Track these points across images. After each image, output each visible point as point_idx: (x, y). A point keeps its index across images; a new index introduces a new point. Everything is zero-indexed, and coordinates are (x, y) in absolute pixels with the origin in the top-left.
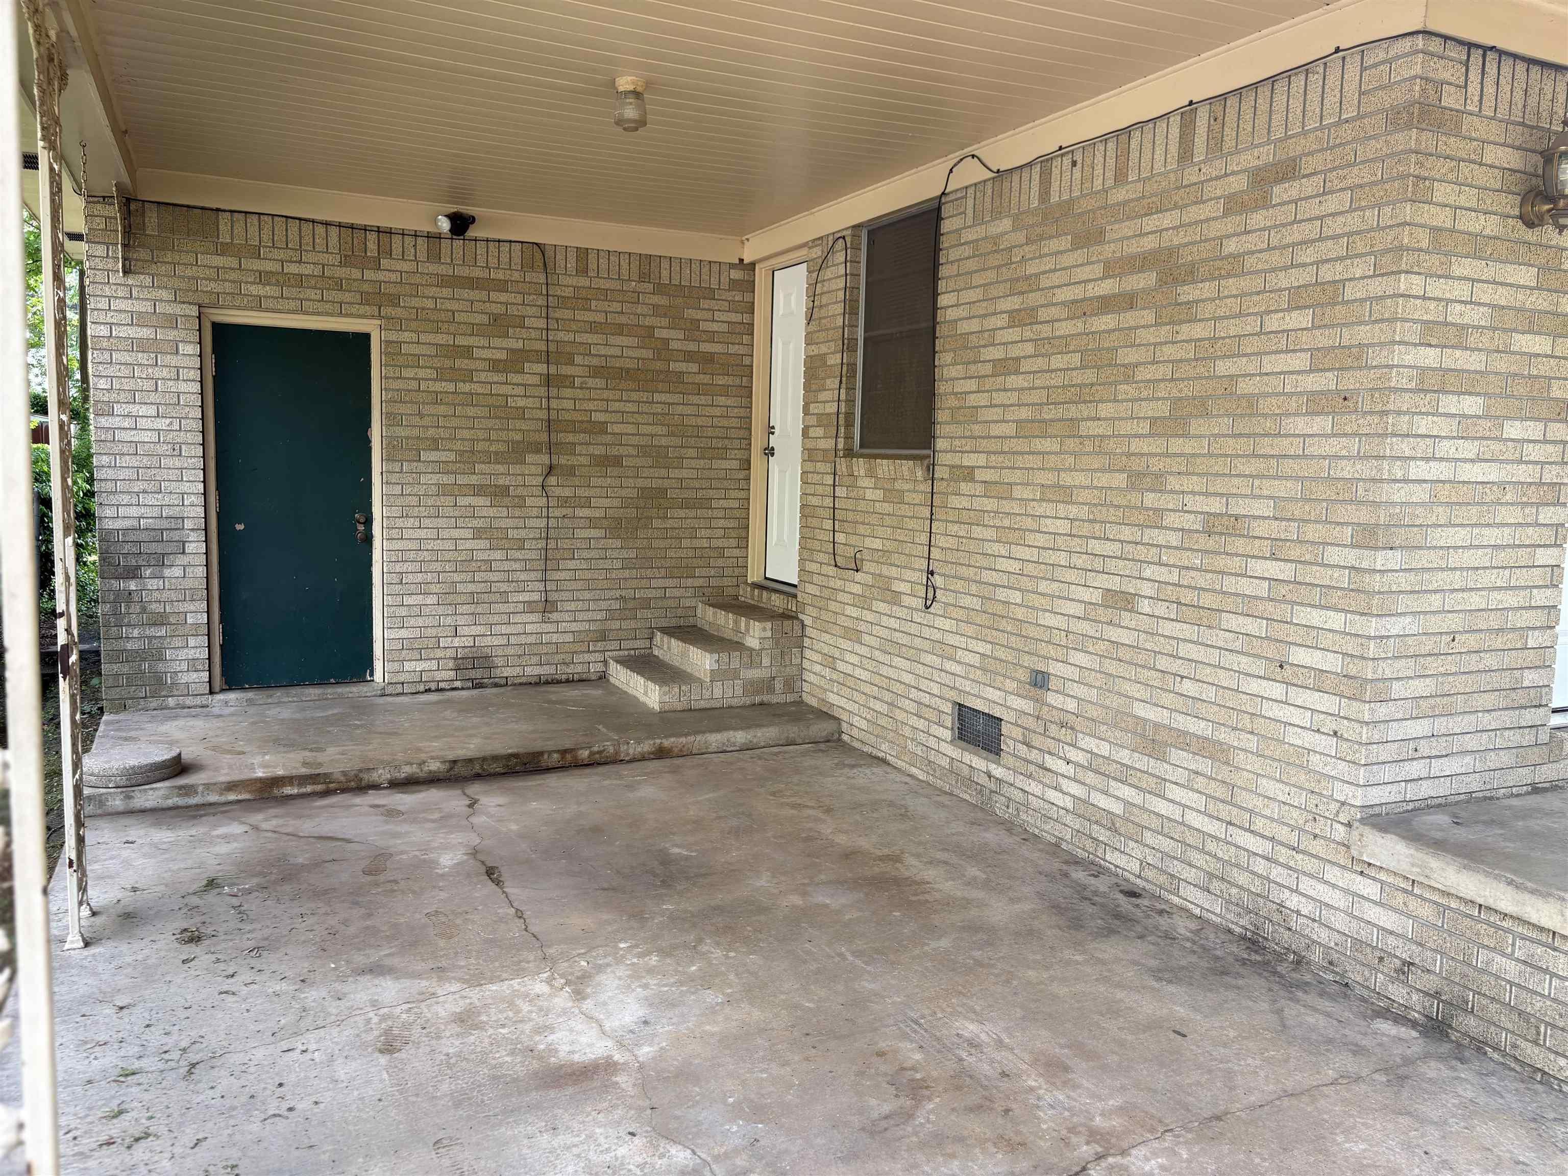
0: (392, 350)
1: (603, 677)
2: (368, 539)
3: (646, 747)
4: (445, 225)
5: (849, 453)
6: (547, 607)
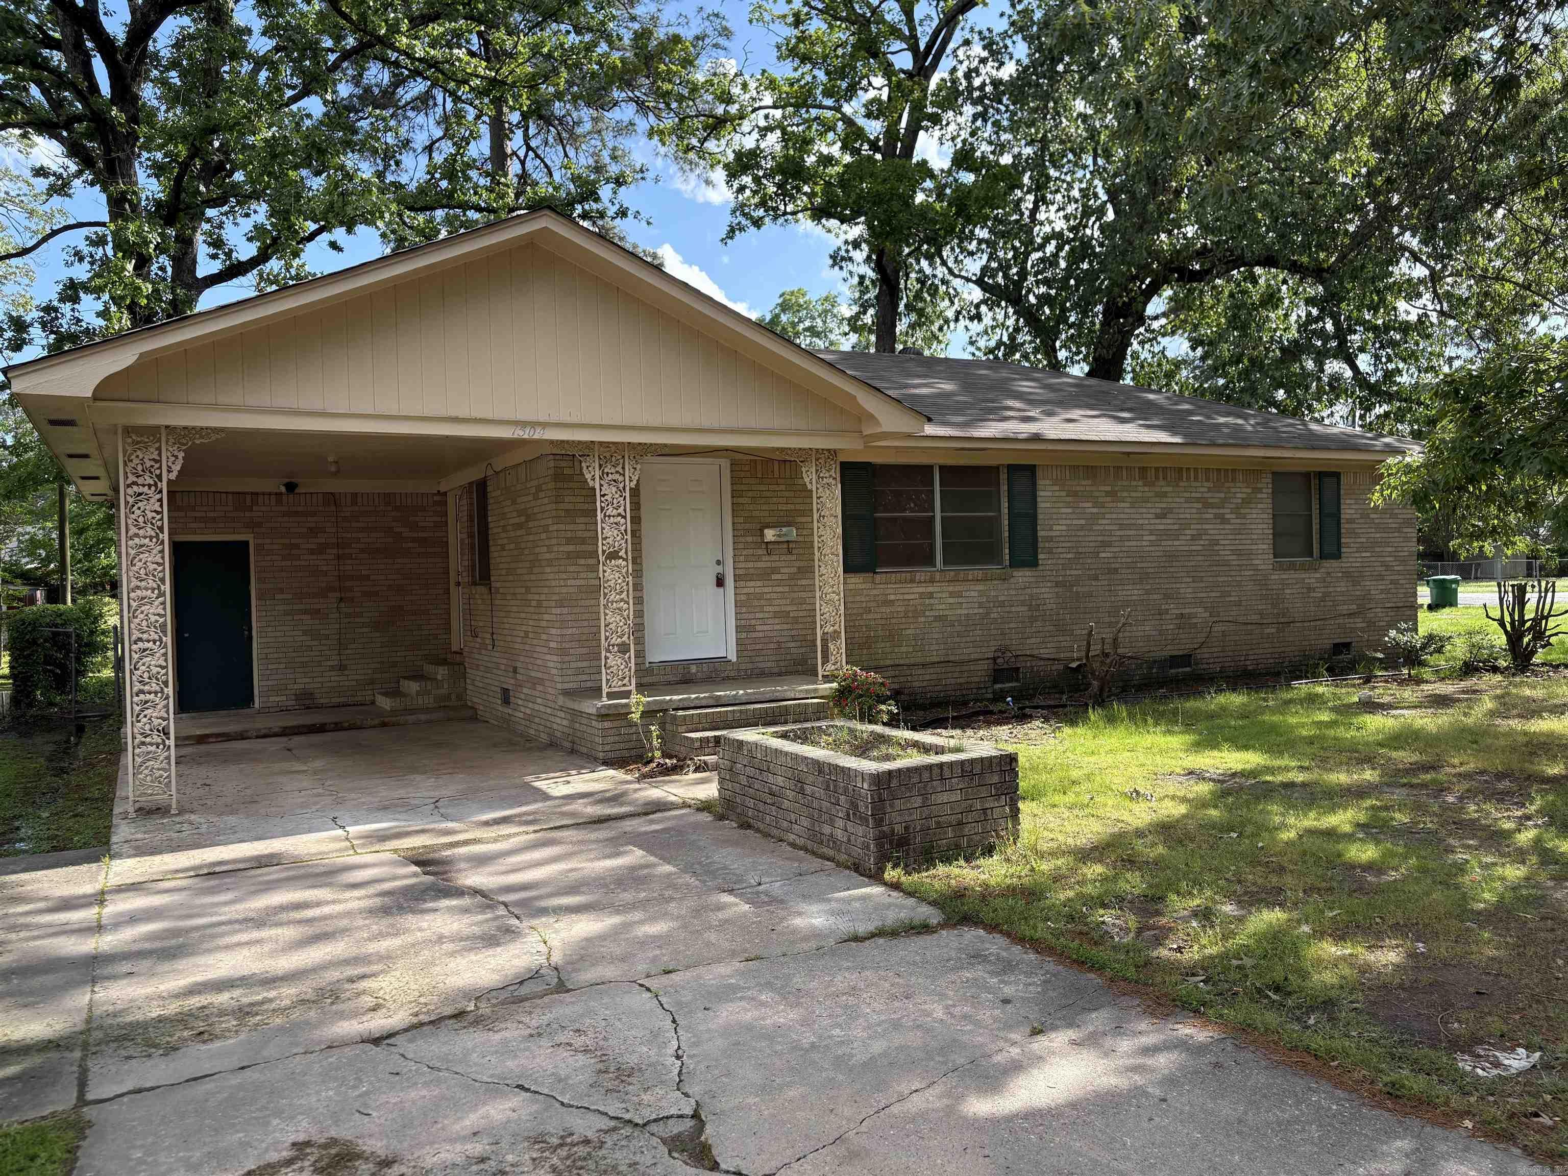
0: (260, 548)
1: (373, 703)
2: (250, 638)
3: (376, 722)
4: (283, 489)
5: (474, 584)
6: (342, 668)
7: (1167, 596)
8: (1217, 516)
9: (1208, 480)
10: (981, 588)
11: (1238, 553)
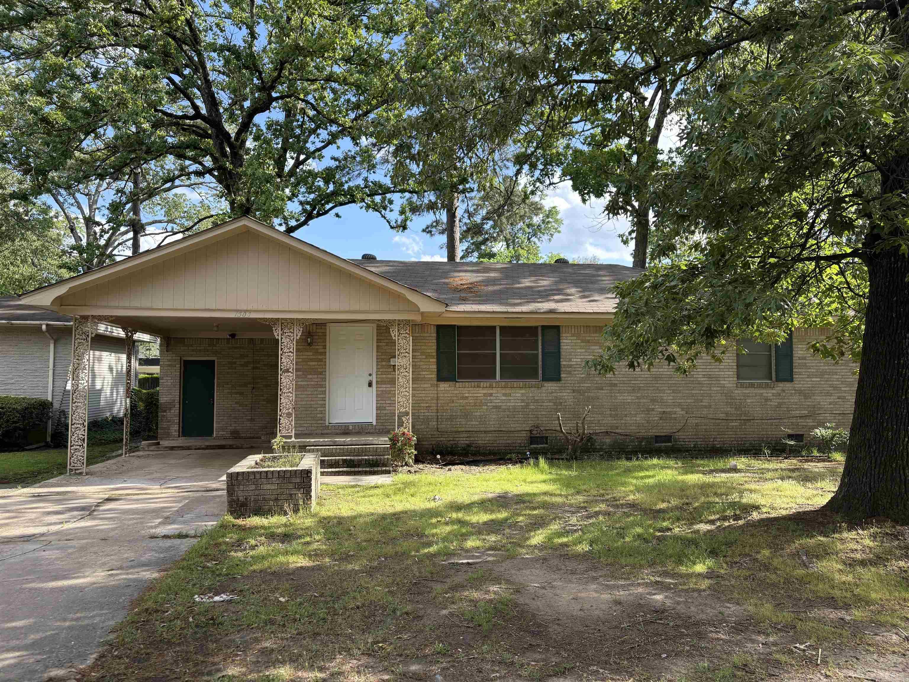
0: (220, 363)
2: (213, 404)
6: (252, 420)
7: (653, 401)
10: (523, 391)
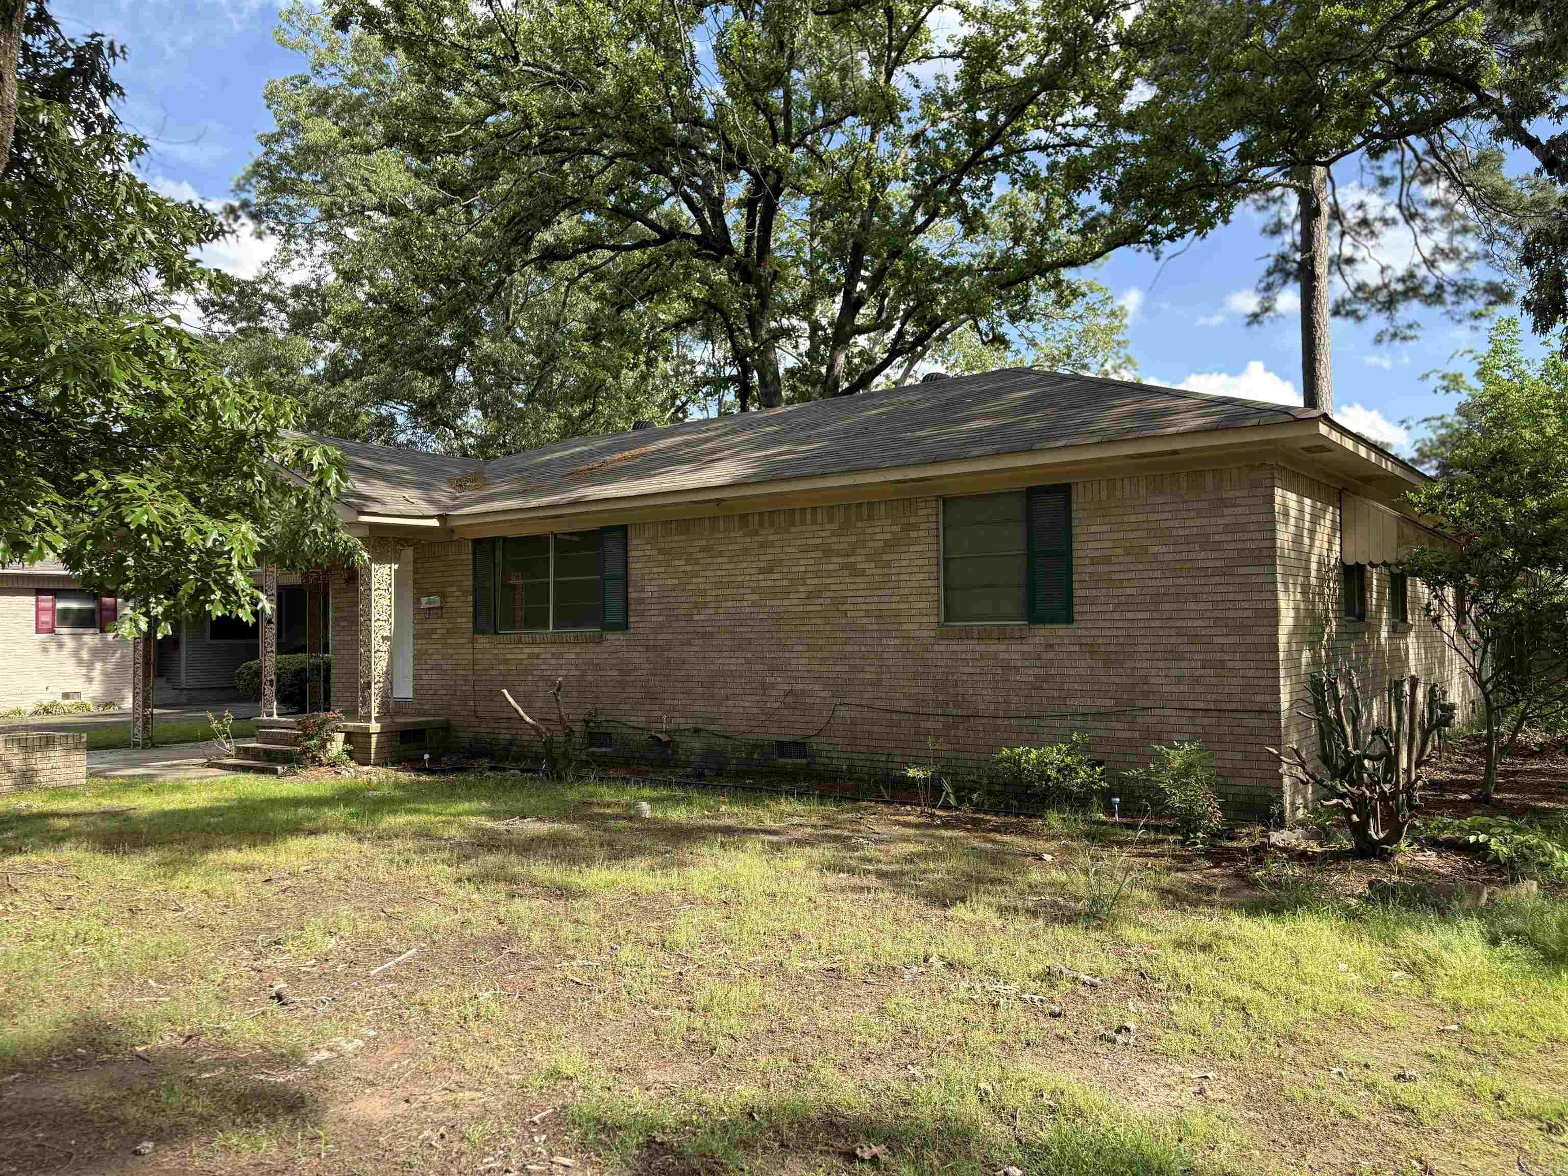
8: (843, 566)
9: (831, 521)
10: (578, 650)
11: (879, 615)
